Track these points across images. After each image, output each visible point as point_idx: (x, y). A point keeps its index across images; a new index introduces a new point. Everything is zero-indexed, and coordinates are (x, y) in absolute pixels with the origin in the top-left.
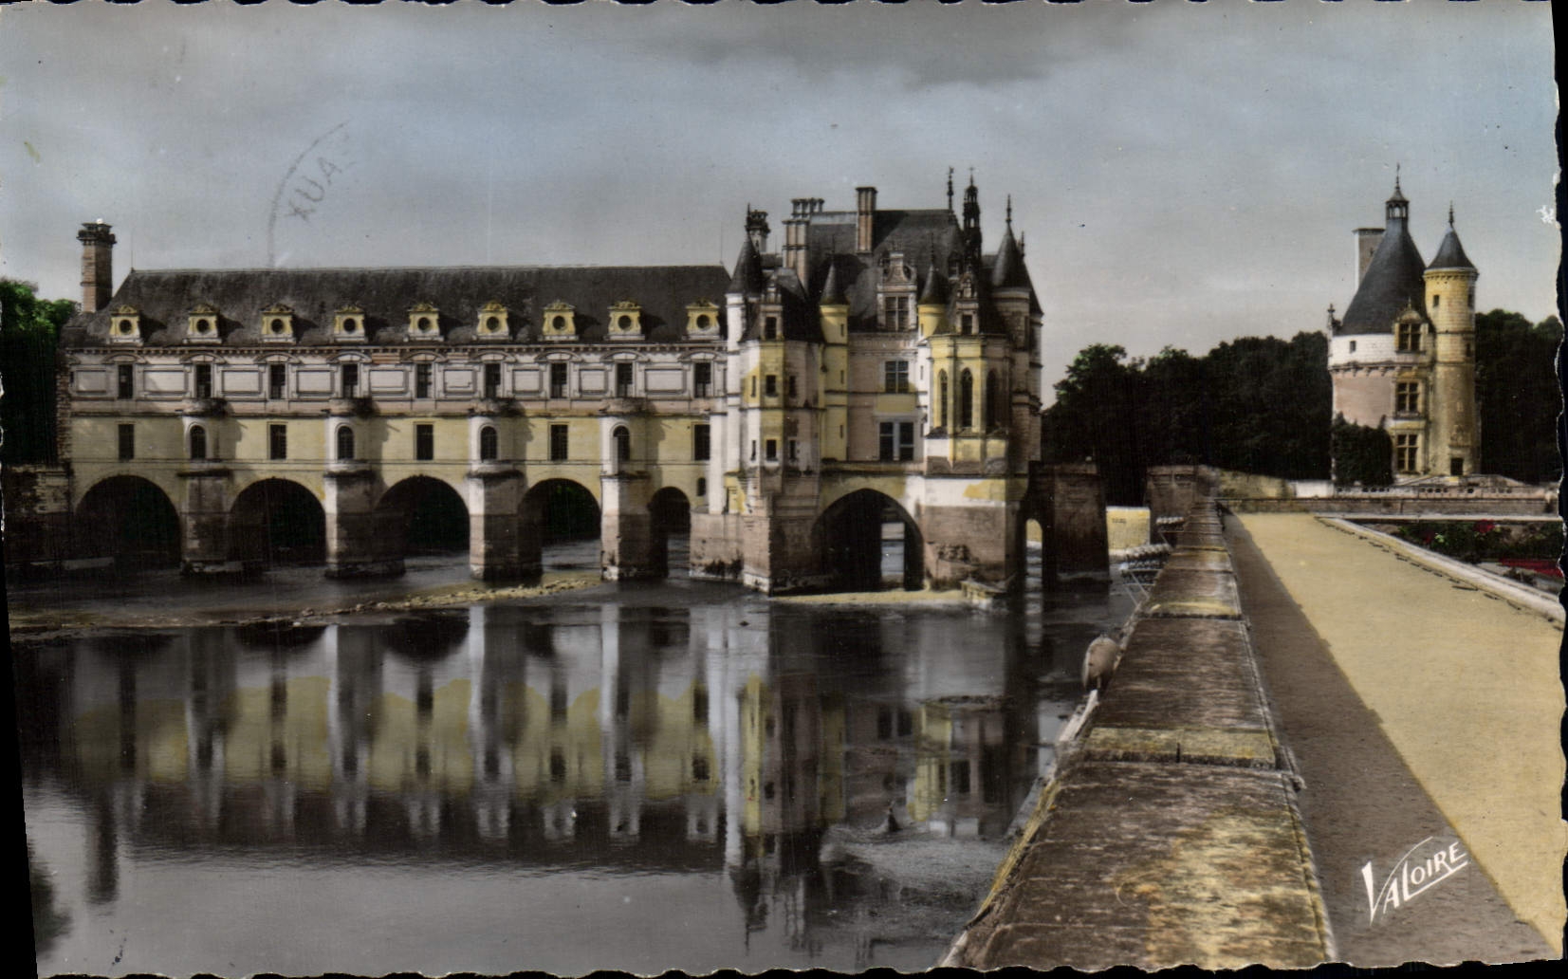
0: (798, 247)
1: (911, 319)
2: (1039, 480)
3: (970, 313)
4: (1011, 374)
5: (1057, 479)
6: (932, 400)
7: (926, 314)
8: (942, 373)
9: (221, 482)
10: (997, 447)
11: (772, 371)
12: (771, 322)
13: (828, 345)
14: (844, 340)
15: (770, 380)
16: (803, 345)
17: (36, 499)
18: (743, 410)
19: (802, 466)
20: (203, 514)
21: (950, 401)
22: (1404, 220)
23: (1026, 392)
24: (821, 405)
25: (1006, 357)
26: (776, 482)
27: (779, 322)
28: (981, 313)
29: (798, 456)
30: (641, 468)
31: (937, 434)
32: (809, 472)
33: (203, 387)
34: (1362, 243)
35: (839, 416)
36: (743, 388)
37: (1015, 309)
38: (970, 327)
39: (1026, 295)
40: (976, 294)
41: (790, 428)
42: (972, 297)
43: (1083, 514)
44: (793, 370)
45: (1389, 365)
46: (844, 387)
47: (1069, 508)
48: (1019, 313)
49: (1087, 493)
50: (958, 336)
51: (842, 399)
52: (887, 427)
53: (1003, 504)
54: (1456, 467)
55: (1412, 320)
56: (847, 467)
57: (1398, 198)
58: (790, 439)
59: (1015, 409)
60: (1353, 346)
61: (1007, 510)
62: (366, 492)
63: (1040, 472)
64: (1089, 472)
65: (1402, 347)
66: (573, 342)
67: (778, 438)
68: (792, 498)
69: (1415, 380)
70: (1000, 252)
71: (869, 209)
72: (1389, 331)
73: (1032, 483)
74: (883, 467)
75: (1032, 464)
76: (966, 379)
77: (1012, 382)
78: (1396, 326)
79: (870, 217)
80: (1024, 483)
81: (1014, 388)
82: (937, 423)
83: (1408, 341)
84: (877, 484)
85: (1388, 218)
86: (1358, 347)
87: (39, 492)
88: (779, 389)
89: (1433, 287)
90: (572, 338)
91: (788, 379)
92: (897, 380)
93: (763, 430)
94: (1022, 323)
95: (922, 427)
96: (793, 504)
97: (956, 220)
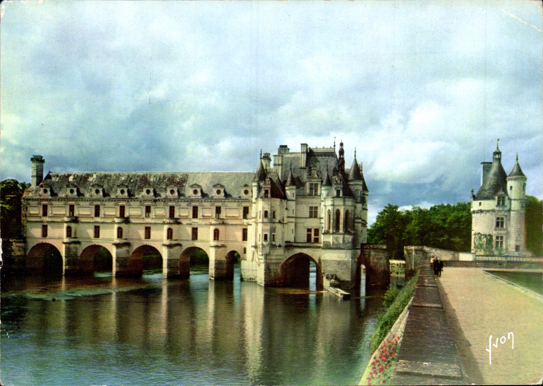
0: (279, 165)
1: (319, 192)
2: (365, 250)
3: (339, 189)
4: (354, 211)
5: (372, 250)
6: (325, 220)
7: (323, 190)
8: (329, 210)
9: (77, 246)
10: (349, 238)
11: (266, 209)
12: (266, 192)
13: (288, 200)
14: (294, 198)
15: (266, 212)
16: (279, 200)
17: (13, 251)
18: (256, 223)
19: (277, 244)
20: (70, 257)
21: (332, 221)
22: (499, 159)
23: (360, 218)
24: (285, 222)
25: (352, 205)
26: (267, 250)
27: (269, 192)
28: (344, 189)
29: (276, 240)
30: (223, 243)
31: (327, 233)
32: (280, 246)
33: (71, 213)
34: (484, 167)
35: (292, 226)
36: (257, 216)
37: (357, 188)
38: (340, 194)
39: (361, 183)
40: (342, 182)
41: (273, 230)
42: (340, 183)
43: (381, 263)
44: (274, 209)
45: (493, 211)
46: (294, 216)
47: (375, 261)
48: (358, 190)
49: (382, 255)
50: (335, 197)
51: (293, 220)
52: (309, 230)
53: (350, 259)
54: (517, 248)
55: (502, 195)
56: (294, 244)
57: (497, 151)
58: (273, 233)
59: (356, 224)
60: (480, 204)
61: (352, 261)
62: (127, 250)
63: (365, 247)
64: (383, 248)
65: (498, 205)
66: (200, 199)
67: (268, 233)
68: (273, 255)
69: (503, 217)
70: (352, 168)
71: (305, 151)
72: (494, 199)
73: (362, 252)
74: (308, 245)
75: (363, 245)
76: (338, 213)
77: (354, 215)
78: (496, 198)
79: (305, 154)
80: (359, 252)
81: (356, 217)
82: (326, 229)
83: (501, 202)
84: (305, 251)
85: (494, 158)
86: (482, 204)
87: (13, 248)
88: (269, 216)
89: (510, 183)
90: (200, 198)
91: (272, 212)
92: (314, 213)
93: (263, 230)
94: (359, 193)
95: (322, 230)
96: (274, 257)
97: (336, 156)
